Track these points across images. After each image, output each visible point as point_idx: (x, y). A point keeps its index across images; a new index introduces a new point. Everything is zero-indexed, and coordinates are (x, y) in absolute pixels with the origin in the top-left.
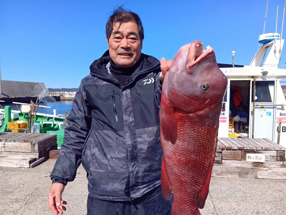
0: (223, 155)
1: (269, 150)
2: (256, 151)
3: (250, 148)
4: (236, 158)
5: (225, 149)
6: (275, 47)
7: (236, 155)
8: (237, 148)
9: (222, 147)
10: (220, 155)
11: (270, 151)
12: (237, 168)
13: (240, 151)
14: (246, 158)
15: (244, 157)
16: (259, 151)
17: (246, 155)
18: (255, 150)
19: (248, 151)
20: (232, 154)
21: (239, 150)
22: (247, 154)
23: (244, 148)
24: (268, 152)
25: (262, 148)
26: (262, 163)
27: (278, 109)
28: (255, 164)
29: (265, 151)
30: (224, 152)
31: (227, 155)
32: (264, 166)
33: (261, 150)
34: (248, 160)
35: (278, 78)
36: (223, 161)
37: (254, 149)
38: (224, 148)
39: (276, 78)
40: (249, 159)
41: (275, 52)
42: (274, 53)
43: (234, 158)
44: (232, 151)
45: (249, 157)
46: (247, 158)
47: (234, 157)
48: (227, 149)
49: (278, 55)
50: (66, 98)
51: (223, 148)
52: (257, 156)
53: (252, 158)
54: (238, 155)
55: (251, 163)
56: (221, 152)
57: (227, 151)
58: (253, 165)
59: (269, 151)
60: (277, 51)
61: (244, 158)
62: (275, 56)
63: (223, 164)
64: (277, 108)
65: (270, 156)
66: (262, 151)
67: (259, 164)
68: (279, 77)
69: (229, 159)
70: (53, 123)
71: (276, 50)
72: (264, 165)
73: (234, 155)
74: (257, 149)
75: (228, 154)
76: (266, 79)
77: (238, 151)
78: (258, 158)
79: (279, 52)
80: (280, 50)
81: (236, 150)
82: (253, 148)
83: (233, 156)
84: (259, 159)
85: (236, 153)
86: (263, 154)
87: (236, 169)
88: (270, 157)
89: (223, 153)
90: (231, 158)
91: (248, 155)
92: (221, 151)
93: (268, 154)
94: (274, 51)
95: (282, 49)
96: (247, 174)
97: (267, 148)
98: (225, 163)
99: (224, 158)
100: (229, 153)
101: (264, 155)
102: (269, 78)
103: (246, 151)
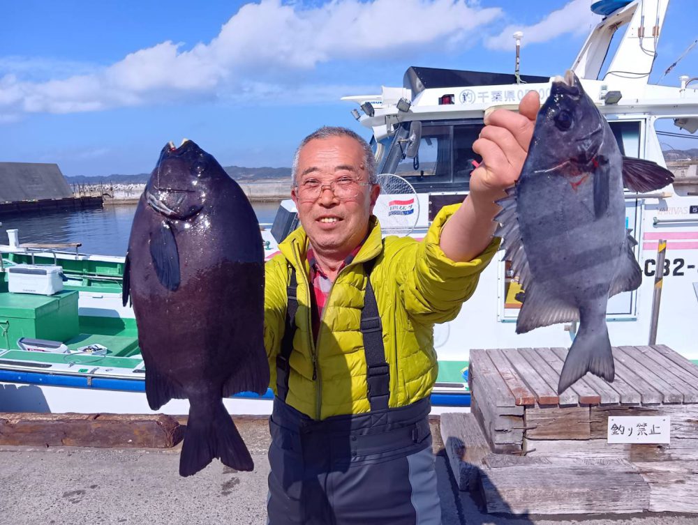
0: (528, 425)
1: (684, 403)
2: (640, 406)
3: (621, 397)
4: (573, 433)
5: (537, 405)
6: (643, 17)
7: (575, 422)
8: (576, 402)
9: (525, 399)
10: (520, 424)
11: (689, 406)
12: (579, 474)
13: (588, 409)
14: (606, 431)
15: (599, 428)
16: (652, 407)
17: (607, 420)
18: (638, 404)
19: (612, 407)
20: (559, 420)
21: (583, 405)
22: (610, 418)
23: (599, 398)
24: (681, 410)
25: (663, 396)
26: (659, 447)
27: (648, 207)
28: (638, 451)
29: (671, 406)
30: (532, 415)
31: (541, 425)
32: (666, 457)
33: (659, 404)
34: (612, 438)
35: (650, 113)
36: (530, 445)
37: (634, 401)
38: (531, 402)
39: (644, 113)
40: (615, 436)
41: (641, 32)
42: (640, 36)
43: (566, 433)
44: (560, 411)
45: (615, 427)
46: (610, 431)
47: (565, 430)
48: (542, 406)
49: (649, 44)
50: (119, 200)
51: (526, 403)
52: (645, 425)
53: (627, 432)
54: (581, 421)
55: (622, 447)
56: (523, 417)
57: (541, 411)
58: (631, 454)
59: (684, 406)
60: (648, 32)
61: (598, 430)
62: (641, 45)
63: (529, 454)
64: (646, 205)
65: (689, 421)
66: (661, 405)
67: (651, 450)
68: (652, 109)
69: (548, 438)
71: (644, 29)
72: (667, 452)
73: (564, 425)
74: (645, 402)
75: (545, 421)
76: (617, 116)
77: (579, 408)
78: (648, 431)
79: (654, 35)
80: (655, 28)
81: (575, 405)
82: (630, 399)
83: (562, 428)
84: (652, 433)
85: (573, 416)
86: (663, 417)
87: (575, 478)
88: (688, 424)
89: (527, 418)
90: (555, 434)
91: (613, 420)
92: (522, 413)
93: (681, 414)
94: (639, 30)
95: (660, 25)
96: (614, 500)
97: (678, 397)
98: (535, 450)
99: (533, 435)
100: (549, 415)
101: (668, 418)
102: (625, 114)
103: (608, 407)
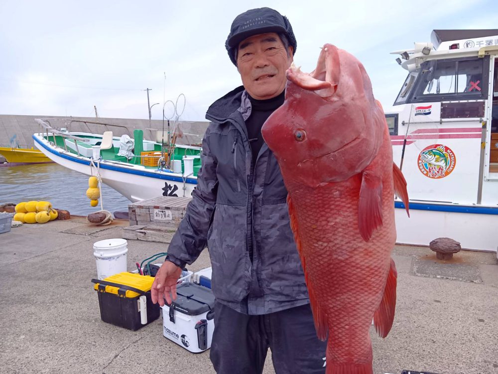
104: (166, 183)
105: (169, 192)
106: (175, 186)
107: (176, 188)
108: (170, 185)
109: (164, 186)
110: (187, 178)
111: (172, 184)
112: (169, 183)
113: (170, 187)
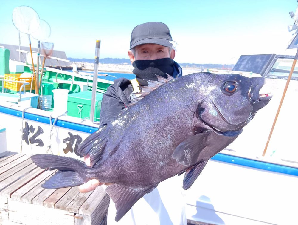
70: (73, 83)
104: (27, 124)
105: (31, 135)
106: (40, 128)
107: (40, 131)
108: (32, 126)
109: (24, 127)
110: (58, 120)
111: (35, 125)
112: (31, 123)
113: (32, 129)
